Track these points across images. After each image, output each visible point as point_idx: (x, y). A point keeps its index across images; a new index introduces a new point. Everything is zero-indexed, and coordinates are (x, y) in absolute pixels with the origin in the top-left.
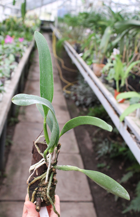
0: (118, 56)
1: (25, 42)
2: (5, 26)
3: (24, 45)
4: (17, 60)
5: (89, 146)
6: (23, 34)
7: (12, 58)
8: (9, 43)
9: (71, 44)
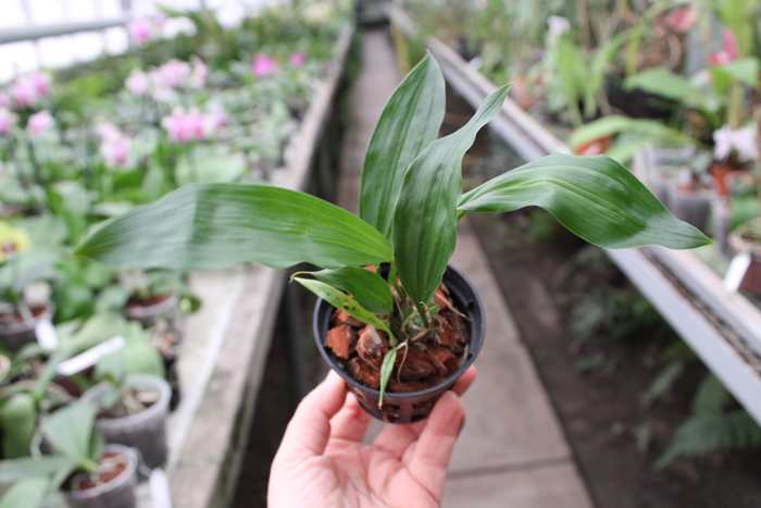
0: (564, 37)
1: (314, 66)
2: (251, 37)
3: (312, 74)
4: (296, 114)
5: (548, 318)
6: (304, 45)
7: (279, 110)
8: (270, 77)
9: (445, 41)
